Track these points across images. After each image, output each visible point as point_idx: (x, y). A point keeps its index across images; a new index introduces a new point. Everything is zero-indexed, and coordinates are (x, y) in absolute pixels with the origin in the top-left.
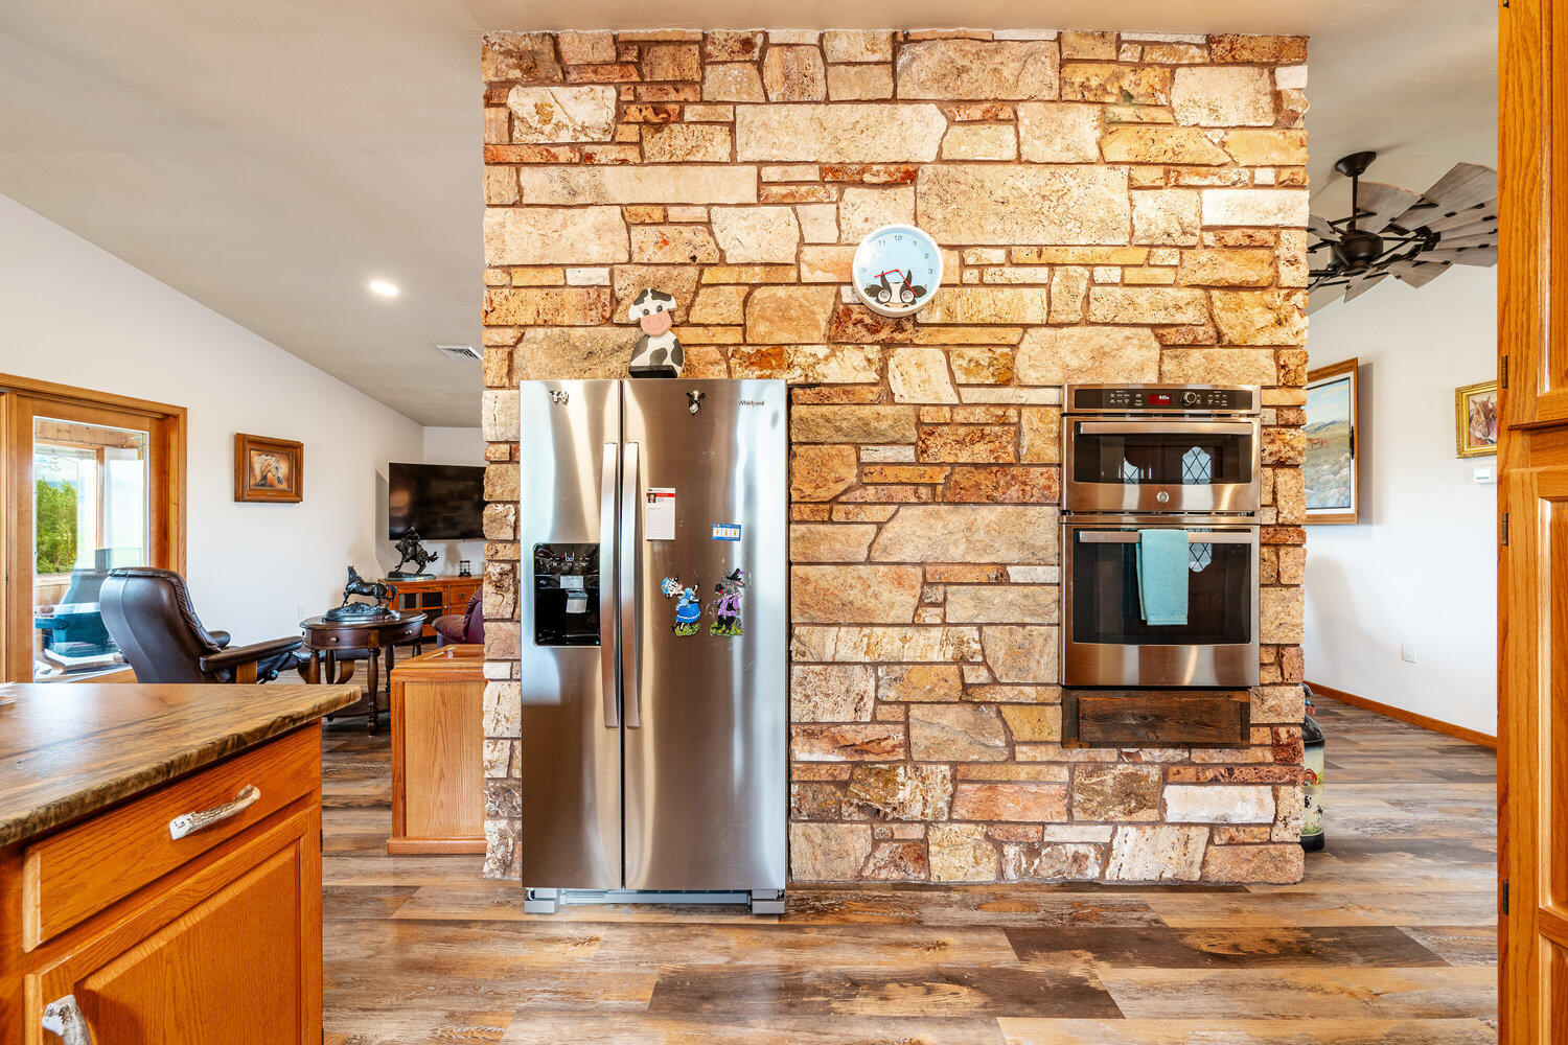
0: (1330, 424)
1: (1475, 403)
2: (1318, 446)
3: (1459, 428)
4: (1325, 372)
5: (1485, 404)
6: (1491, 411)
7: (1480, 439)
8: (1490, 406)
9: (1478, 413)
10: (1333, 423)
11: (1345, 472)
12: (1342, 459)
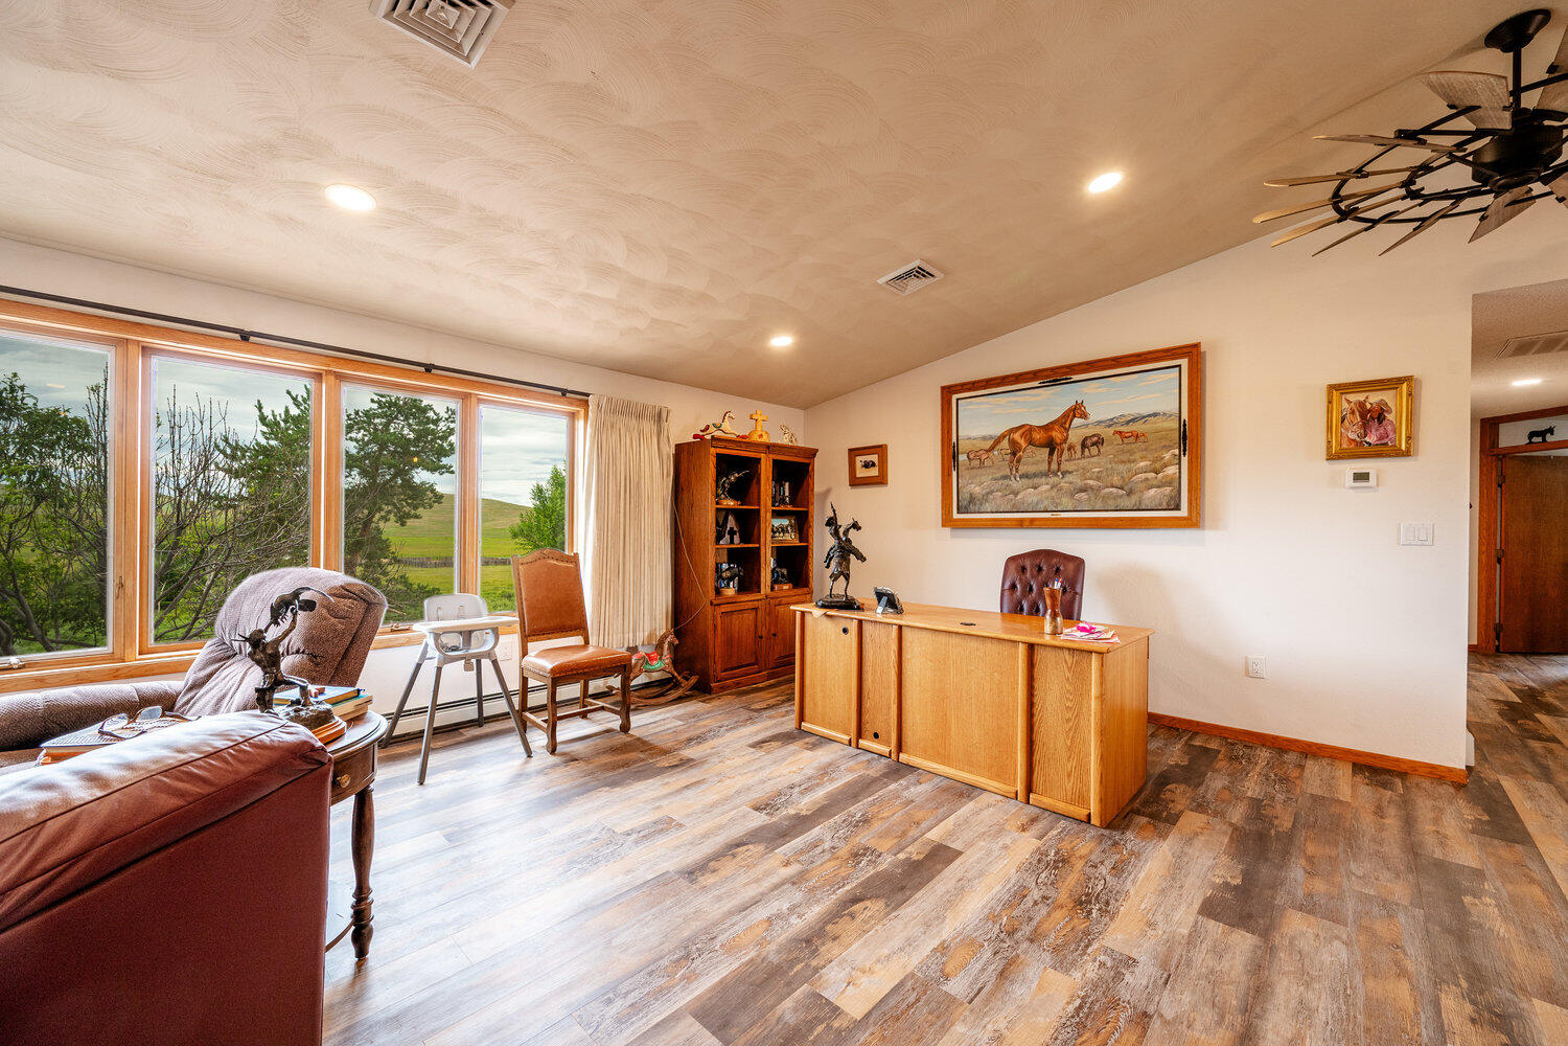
0: (1149, 416)
1: (1349, 402)
2: (1132, 439)
3: (1329, 428)
4: (1150, 356)
5: (1361, 405)
6: (1369, 411)
7: (1354, 440)
8: (1369, 406)
9: (1353, 412)
10: (1155, 415)
11: (1172, 470)
12: (1167, 456)
